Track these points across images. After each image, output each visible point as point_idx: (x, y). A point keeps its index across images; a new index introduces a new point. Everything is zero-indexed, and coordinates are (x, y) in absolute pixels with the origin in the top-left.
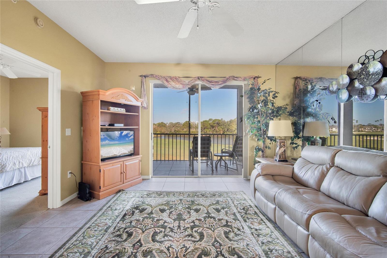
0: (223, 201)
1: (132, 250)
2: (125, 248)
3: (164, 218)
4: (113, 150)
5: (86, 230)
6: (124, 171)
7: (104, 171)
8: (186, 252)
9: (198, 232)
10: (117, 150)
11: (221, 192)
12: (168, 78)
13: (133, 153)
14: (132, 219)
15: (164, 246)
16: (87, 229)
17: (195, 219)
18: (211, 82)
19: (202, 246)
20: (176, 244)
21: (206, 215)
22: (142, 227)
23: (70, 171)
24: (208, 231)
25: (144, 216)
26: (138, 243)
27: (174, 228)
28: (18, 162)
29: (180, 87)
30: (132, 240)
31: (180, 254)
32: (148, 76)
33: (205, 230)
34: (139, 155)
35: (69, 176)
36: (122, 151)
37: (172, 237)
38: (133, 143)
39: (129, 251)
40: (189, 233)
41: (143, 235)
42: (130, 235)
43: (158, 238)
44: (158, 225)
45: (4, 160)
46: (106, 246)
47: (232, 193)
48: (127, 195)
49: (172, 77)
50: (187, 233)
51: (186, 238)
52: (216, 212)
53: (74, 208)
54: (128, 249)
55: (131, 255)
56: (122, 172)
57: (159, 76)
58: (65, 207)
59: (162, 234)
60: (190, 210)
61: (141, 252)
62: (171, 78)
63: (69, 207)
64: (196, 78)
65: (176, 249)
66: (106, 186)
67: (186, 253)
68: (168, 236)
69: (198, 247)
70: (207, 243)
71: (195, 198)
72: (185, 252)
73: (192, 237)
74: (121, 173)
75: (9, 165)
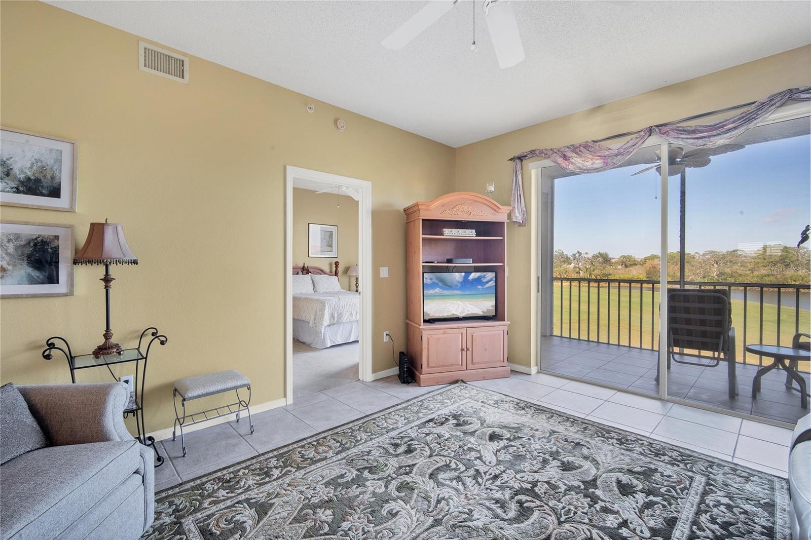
0: (669, 476)
1: (392, 472)
2: (386, 465)
3: (486, 451)
4: (450, 305)
5: (368, 421)
6: (469, 346)
7: (428, 339)
8: (462, 522)
9: (525, 505)
10: (458, 307)
11: (695, 454)
12: (567, 149)
13: (494, 314)
14: (435, 430)
15: (438, 492)
16: (371, 420)
17: (546, 480)
18: (694, 132)
19: (503, 533)
20: (460, 501)
21: (580, 484)
22: (435, 448)
23: (387, 332)
24: (546, 516)
25: (454, 434)
26: (407, 468)
27: (483, 475)
28: (355, 312)
29: (595, 166)
30: (405, 459)
31: (449, 520)
32: (526, 156)
33: (545, 510)
34: (504, 321)
35: (386, 339)
36: (469, 309)
37: (465, 488)
38: (494, 295)
39: (387, 472)
40: (503, 498)
41: (424, 461)
42: (409, 451)
43: (441, 476)
44: (463, 457)
45: (341, 307)
46: (370, 451)
47: (735, 470)
48: (464, 391)
49: (578, 146)
50: (498, 495)
51: (487, 503)
52: (617, 492)
53: (383, 387)
54: (389, 468)
55: (384, 478)
56: (464, 347)
57: (546, 149)
58: (376, 383)
59: (454, 474)
60: (554, 459)
61: (400, 481)
62: (575, 149)
63: (380, 384)
64: (642, 134)
65: (452, 507)
66: (433, 367)
67: (460, 524)
68: (460, 483)
69: (492, 529)
70: (520, 534)
71: (594, 442)
72: (460, 522)
73: (502, 507)
74: (462, 350)
75: (346, 314)
